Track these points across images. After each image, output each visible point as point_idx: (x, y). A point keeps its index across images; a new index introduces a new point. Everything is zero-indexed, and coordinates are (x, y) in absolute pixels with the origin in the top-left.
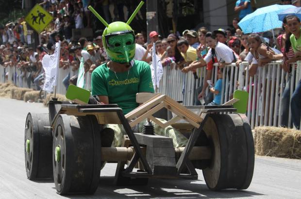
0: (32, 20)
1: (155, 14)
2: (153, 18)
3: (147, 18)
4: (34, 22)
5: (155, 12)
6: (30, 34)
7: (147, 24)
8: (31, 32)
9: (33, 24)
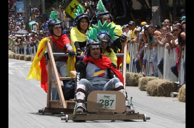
0: (70, 11)
1: (158, 8)
2: (157, 11)
3: (153, 11)
4: (72, 12)
5: (158, 7)
6: (69, 20)
7: (153, 15)
8: (69, 19)
9: (71, 13)
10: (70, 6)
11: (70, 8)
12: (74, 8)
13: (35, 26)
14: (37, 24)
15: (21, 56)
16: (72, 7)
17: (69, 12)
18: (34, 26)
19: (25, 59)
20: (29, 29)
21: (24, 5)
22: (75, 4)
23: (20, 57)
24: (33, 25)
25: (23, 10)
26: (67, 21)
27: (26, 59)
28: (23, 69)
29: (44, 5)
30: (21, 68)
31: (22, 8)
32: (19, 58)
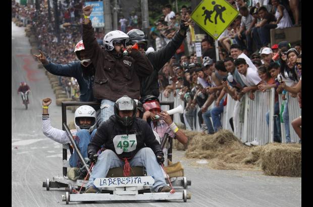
4: (208, 20)
6: (200, 40)
8: (200, 37)
9: (205, 24)
10: (204, 8)
11: (203, 12)
12: (211, 12)
16: (206, 8)
17: (201, 21)
21: (104, 10)
22: (213, 3)
25: (101, 22)
26: (197, 42)
29: (146, 7)
31: (99, 17)
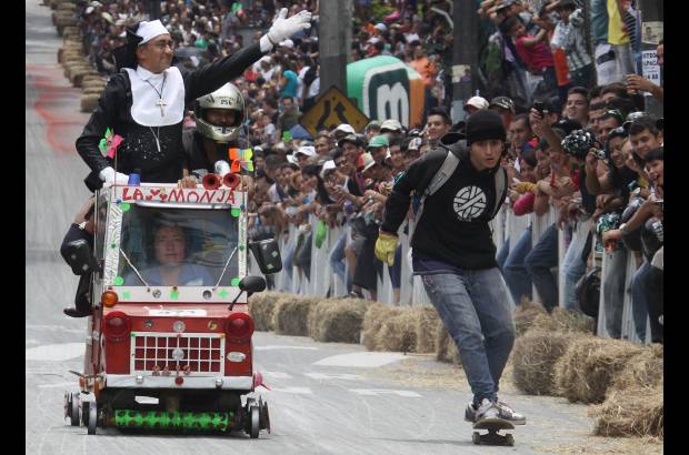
13: (398, 87)
14: (414, 73)
15: (284, 307)
18: (384, 92)
19: (311, 326)
20: (347, 105)
23: (277, 310)
24: (378, 80)
27: (322, 330)
28: (306, 391)
30: (293, 384)
32: (274, 321)
